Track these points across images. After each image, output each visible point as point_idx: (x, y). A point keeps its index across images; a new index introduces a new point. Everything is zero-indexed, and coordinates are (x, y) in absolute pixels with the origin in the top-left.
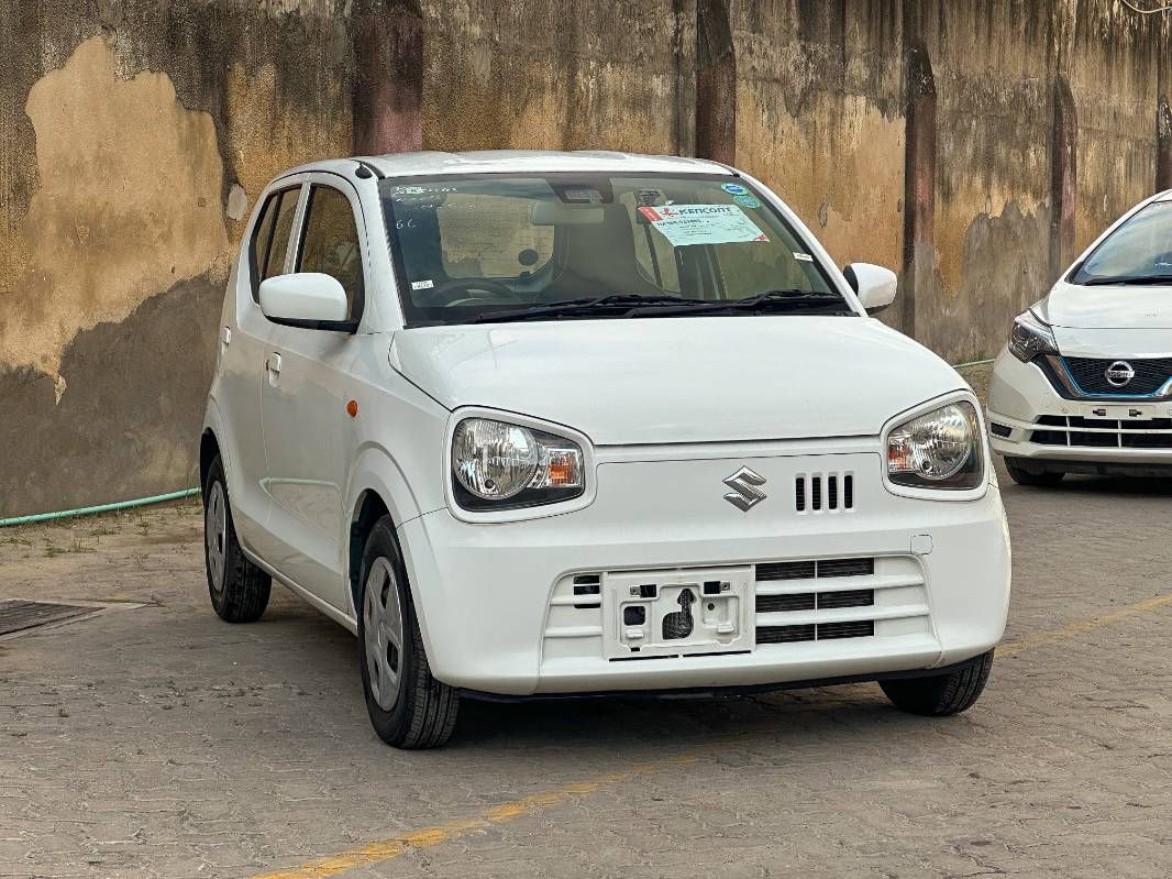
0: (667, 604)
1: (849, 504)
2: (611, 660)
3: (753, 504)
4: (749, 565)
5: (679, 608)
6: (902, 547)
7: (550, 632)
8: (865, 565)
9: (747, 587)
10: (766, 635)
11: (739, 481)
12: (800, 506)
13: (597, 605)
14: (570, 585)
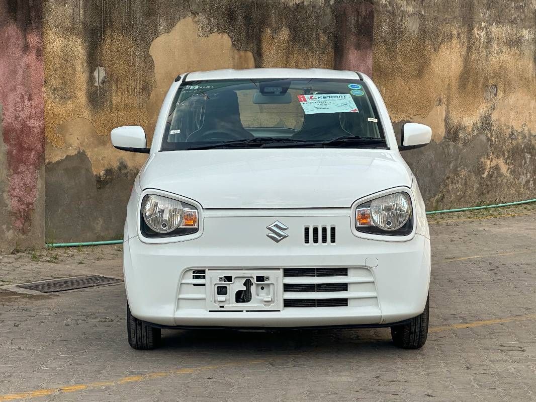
0: (237, 286)
1: (333, 241)
2: (210, 311)
3: (281, 240)
4: (279, 269)
5: (244, 288)
6: (361, 263)
7: (181, 296)
8: (343, 271)
9: (278, 280)
10: (288, 303)
11: (274, 228)
12: (307, 241)
13: (204, 285)
14: (191, 274)
